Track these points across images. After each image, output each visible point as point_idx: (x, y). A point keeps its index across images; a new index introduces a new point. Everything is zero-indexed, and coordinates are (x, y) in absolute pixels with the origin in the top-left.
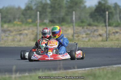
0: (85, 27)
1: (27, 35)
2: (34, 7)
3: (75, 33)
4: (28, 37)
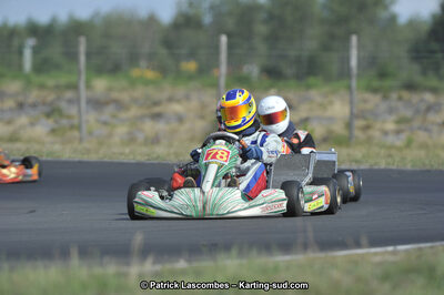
0: (394, 96)
1: (180, 119)
3: (357, 117)
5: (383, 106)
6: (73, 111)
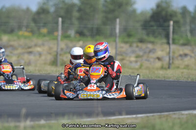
0: (135, 45)
1: (40, 54)
2: (52, 10)
3: (119, 55)
4: (43, 58)
5: (130, 50)
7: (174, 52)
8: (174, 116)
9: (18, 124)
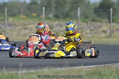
0: (89, 23)
3: (80, 29)
4: (33, 31)
5: (86, 26)
6: (3, 27)
7: (113, 28)
8: (113, 66)
9: (17, 72)
